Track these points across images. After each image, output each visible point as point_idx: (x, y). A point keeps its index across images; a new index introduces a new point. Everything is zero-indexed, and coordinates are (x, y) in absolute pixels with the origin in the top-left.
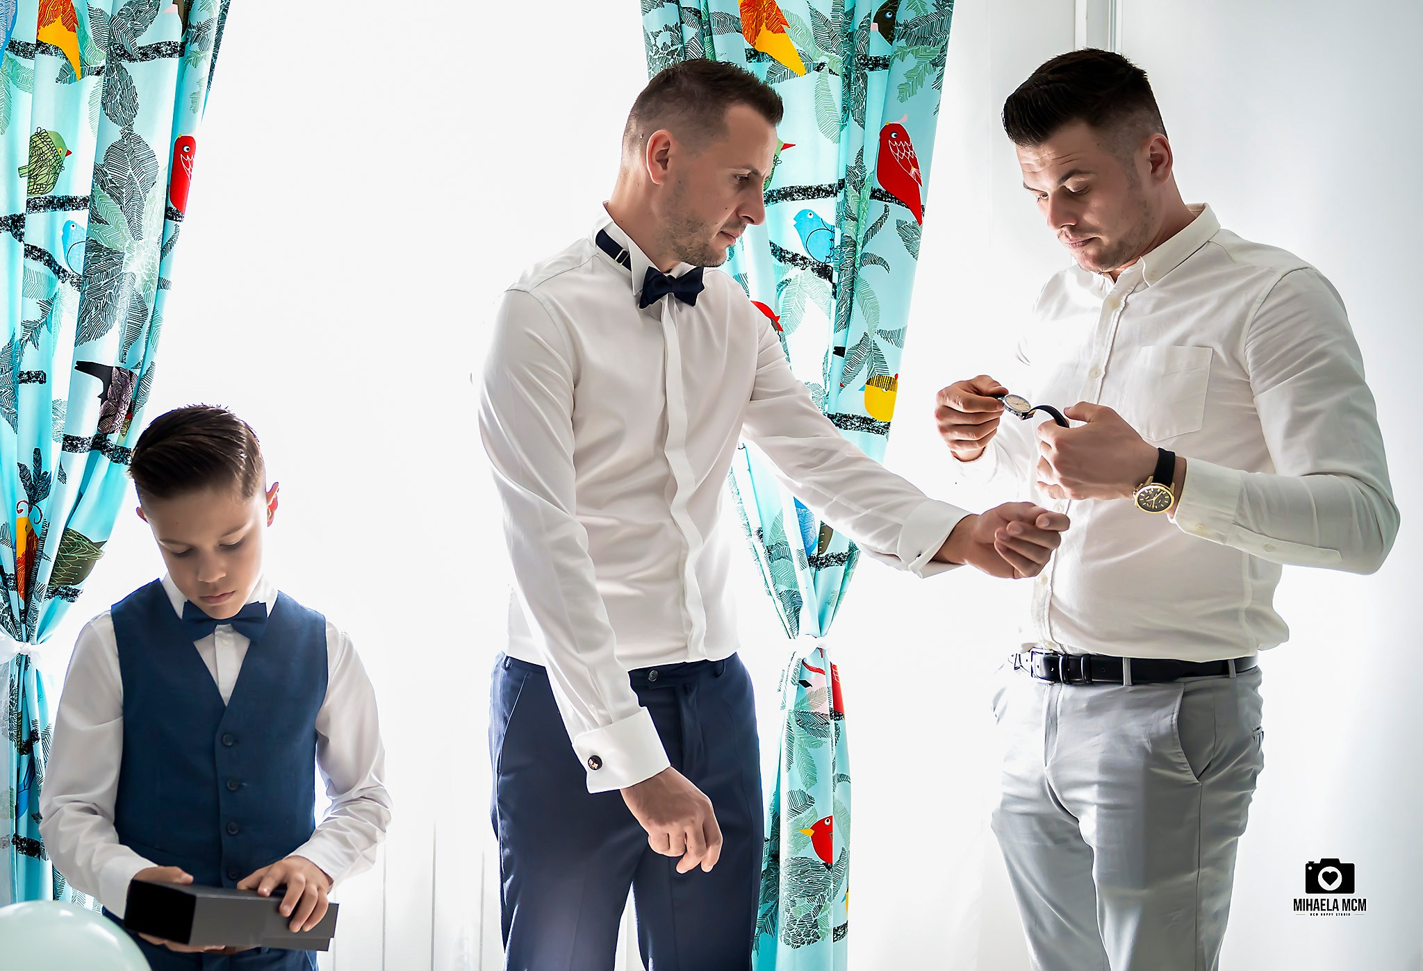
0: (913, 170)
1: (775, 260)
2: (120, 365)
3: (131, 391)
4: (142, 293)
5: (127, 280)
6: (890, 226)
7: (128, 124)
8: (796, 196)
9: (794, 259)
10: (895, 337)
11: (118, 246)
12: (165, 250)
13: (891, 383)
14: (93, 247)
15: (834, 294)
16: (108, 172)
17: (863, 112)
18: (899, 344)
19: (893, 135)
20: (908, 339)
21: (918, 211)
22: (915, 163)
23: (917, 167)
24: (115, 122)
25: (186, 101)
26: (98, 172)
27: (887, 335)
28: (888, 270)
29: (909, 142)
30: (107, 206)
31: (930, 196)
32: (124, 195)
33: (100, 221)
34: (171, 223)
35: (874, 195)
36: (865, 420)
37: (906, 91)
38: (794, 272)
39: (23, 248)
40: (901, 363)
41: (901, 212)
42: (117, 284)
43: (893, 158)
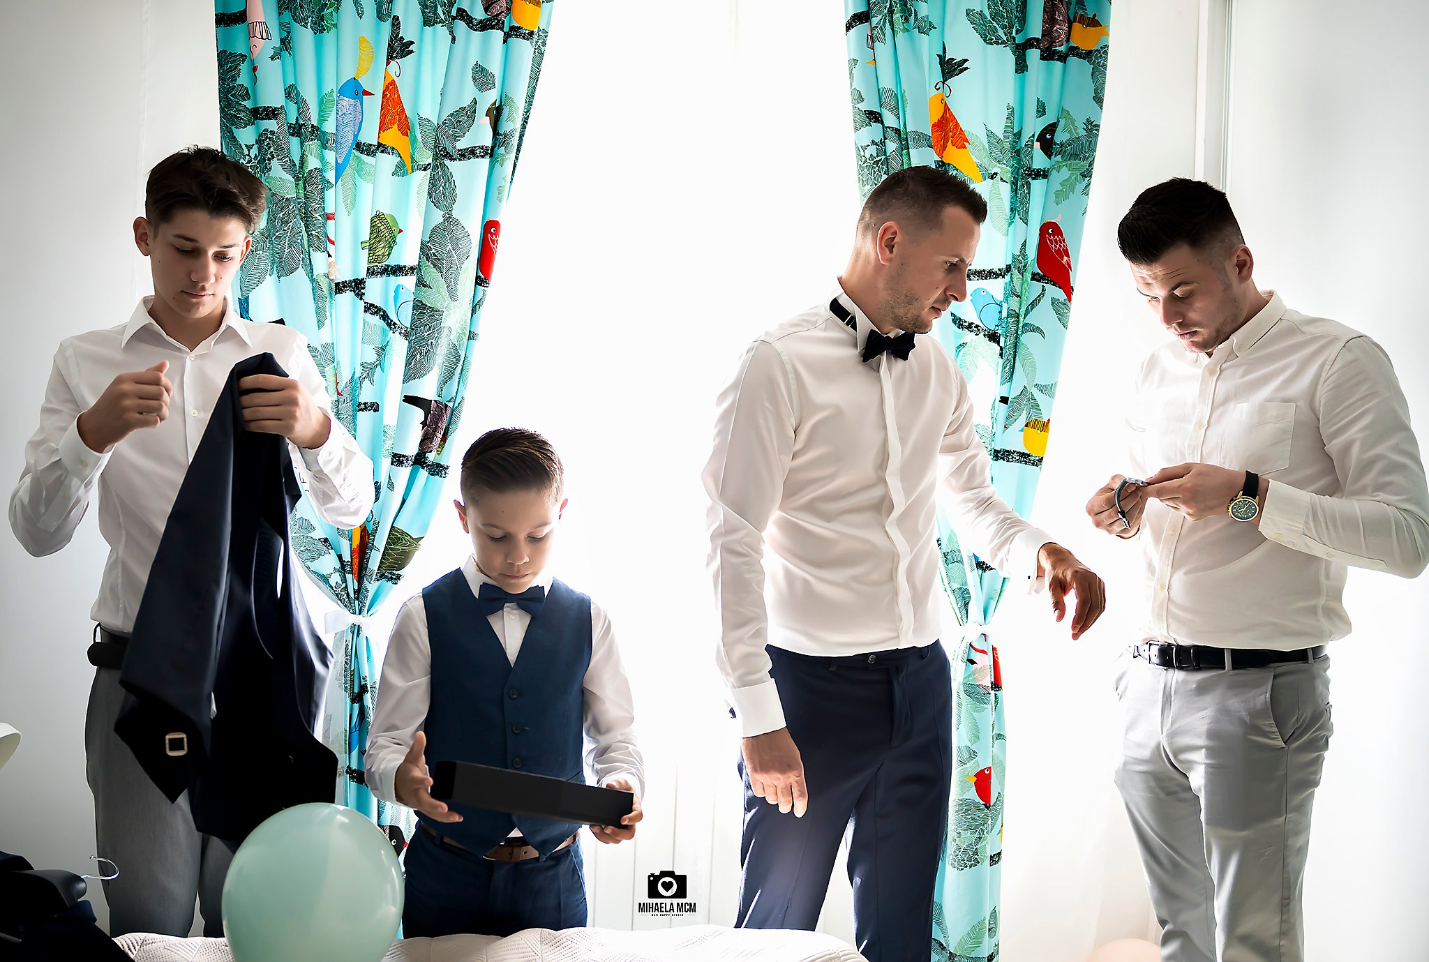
0: (1066, 258)
1: (955, 327)
2: (438, 399)
3: (446, 418)
4: (456, 344)
5: (445, 333)
6: (1046, 302)
7: (448, 210)
8: (972, 277)
9: (970, 327)
10: (1047, 389)
11: (438, 306)
12: (474, 309)
13: (1044, 426)
14: (419, 306)
15: (1001, 355)
16: (432, 247)
17: (1027, 212)
18: (1052, 396)
19: (1050, 230)
20: (1058, 391)
21: (1069, 291)
22: (1066, 253)
23: (1068, 256)
24: (438, 208)
25: (495, 193)
26: (424, 247)
27: (1043, 389)
28: (1044, 337)
29: (1062, 237)
30: (431, 273)
31: (1078, 279)
32: (444, 266)
33: (425, 286)
34: (480, 288)
35: (1035, 277)
36: (1023, 455)
37: (1061, 196)
38: (968, 336)
39: (362, 305)
40: (1052, 409)
41: (1055, 292)
42: (437, 335)
43: (1049, 249)
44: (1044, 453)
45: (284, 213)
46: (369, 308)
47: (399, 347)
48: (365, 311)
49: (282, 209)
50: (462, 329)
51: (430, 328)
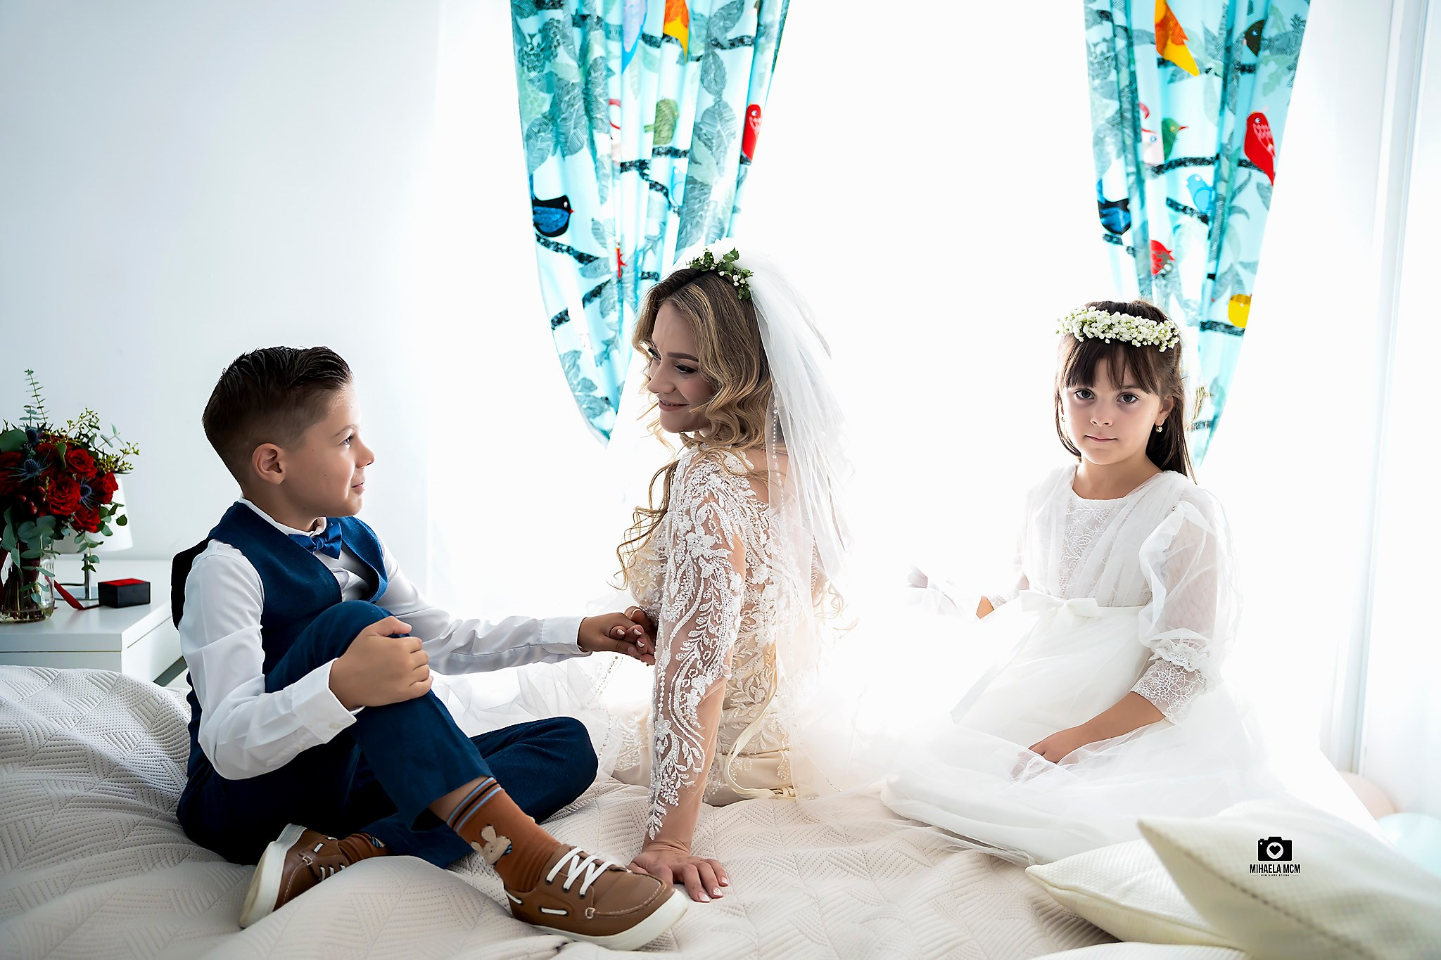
0: (1270, 146)
1: (1171, 211)
4: (721, 216)
5: (712, 206)
6: (1251, 187)
7: (719, 94)
8: (1187, 164)
9: (1184, 209)
10: (1251, 266)
11: (708, 180)
12: (739, 183)
13: (1248, 300)
14: (690, 181)
15: (1210, 235)
16: (704, 128)
17: (1235, 104)
18: (1254, 272)
19: (1256, 121)
20: (1260, 268)
21: (1271, 175)
22: (1271, 141)
23: (1272, 143)
24: (709, 92)
25: (757, 79)
26: (697, 129)
27: (1246, 265)
28: (1248, 217)
29: (1268, 126)
30: (701, 151)
32: (715, 145)
33: (696, 163)
34: (743, 166)
35: (1241, 163)
36: (1228, 327)
37: (1268, 88)
38: (1184, 219)
39: (648, 183)
40: (1255, 286)
41: (1260, 177)
42: (706, 208)
43: (1256, 137)
44: (1245, 324)
45: (569, 97)
46: (653, 185)
47: (674, 221)
48: (650, 188)
49: (568, 93)
50: (726, 203)
51: (700, 202)
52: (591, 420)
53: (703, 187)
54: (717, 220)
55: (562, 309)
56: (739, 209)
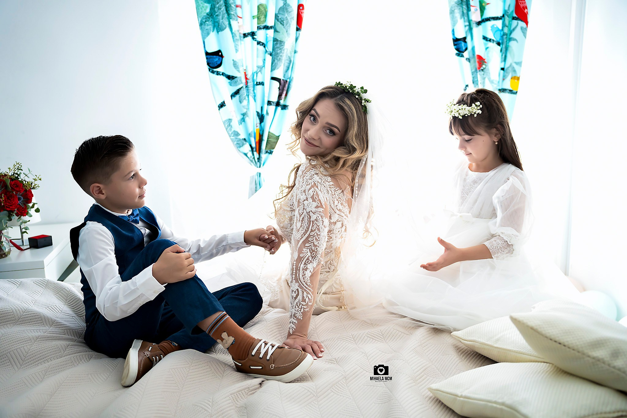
0: (526, 10)
1: (484, 41)
2: (284, 79)
3: (287, 86)
4: (289, 55)
5: (285, 51)
6: (518, 29)
8: (491, 20)
9: (490, 40)
10: (519, 64)
11: (283, 40)
12: (297, 39)
13: (518, 79)
14: (275, 40)
15: (501, 51)
16: (279, 15)
18: (521, 66)
20: (523, 64)
21: (527, 23)
22: (526, 8)
26: (276, 16)
27: (517, 63)
28: (517, 42)
29: (525, 1)
30: (279, 27)
31: (530, 17)
32: (285, 23)
33: (277, 32)
34: (298, 32)
35: (514, 18)
36: (510, 91)
38: (490, 44)
39: (256, 42)
40: (521, 72)
41: (522, 24)
42: (283, 52)
43: (520, 6)
44: (518, 88)
45: (218, 5)
46: (259, 43)
47: (269, 59)
48: (258, 44)
49: (218, 3)
50: (291, 49)
51: (280, 49)
52: (239, 149)
53: (281, 43)
54: (288, 57)
55: (222, 101)
56: (297, 51)
